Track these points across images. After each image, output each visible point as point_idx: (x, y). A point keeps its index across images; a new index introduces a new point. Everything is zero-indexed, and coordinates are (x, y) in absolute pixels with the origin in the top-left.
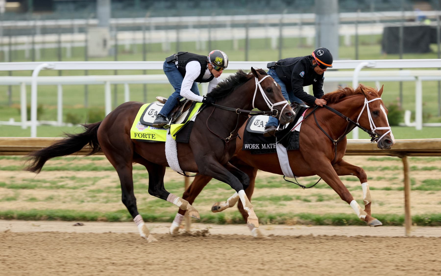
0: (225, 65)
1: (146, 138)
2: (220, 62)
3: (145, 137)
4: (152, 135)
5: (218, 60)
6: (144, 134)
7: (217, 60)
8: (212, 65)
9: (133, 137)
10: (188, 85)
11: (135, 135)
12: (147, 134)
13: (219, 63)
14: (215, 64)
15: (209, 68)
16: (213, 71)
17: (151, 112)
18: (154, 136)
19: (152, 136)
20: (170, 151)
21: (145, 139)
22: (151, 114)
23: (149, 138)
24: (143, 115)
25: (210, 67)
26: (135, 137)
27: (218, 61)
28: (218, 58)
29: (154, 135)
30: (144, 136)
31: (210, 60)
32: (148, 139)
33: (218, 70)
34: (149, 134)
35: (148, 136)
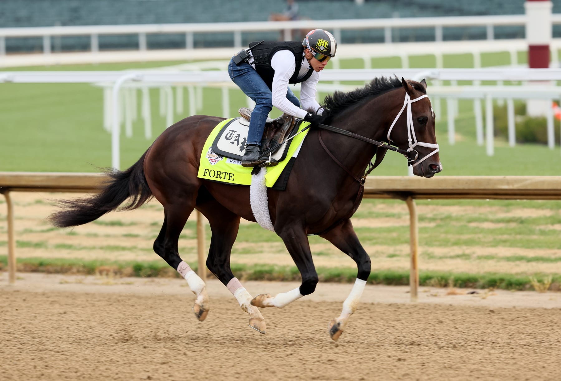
0: (332, 52)
1: (220, 178)
2: (324, 46)
3: (218, 176)
4: (229, 174)
5: (322, 43)
6: (217, 171)
7: (320, 44)
8: (311, 51)
9: (200, 175)
10: (282, 89)
11: (205, 172)
12: (223, 172)
13: (322, 48)
14: (317, 50)
15: (307, 56)
16: (314, 61)
17: (229, 134)
18: (232, 177)
19: (230, 176)
20: (257, 201)
21: (218, 179)
22: (230, 138)
23: (225, 179)
24: (218, 138)
25: (308, 54)
26: (204, 175)
27: (321, 46)
28: (322, 41)
29: (232, 175)
30: (217, 174)
31: (308, 44)
32: (222, 180)
33: (321, 61)
34: (225, 173)
35: (223, 176)
